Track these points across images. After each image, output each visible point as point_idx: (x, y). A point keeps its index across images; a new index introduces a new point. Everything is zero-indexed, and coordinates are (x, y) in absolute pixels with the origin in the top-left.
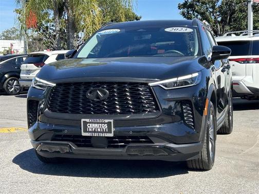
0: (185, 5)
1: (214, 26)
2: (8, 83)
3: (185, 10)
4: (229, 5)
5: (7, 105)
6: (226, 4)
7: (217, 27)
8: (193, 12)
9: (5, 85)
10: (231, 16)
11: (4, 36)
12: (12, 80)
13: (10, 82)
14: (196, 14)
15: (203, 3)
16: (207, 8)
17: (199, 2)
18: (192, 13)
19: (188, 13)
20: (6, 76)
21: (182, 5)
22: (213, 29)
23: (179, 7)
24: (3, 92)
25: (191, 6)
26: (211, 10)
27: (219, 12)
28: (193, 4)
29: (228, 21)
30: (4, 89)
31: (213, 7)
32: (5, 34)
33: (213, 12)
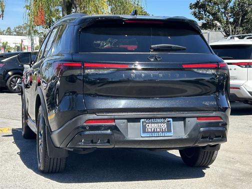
0: (196, 5)
1: (225, 27)
2: (12, 80)
3: (197, 10)
4: (241, 5)
5: (8, 103)
6: (239, 4)
7: (229, 27)
8: (205, 12)
9: (8, 83)
10: (243, 17)
11: (16, 31)
12: (15, 77)
13: (14, 79)
14: (208, 14)
15: (215, 3)
16: (219, 9)
17: (211, 3)
18: (203, 13)
19: (199, 13)
20: (10, 73)
21: (194, 5)
22: (225, 30)
23: (191, 7)
24: (6, 89)
25: (203, 6)
26: (223, 10)
27: (231, 13)
28: (205, 5)
29: (240, 22)
30: (6, 87)
31: (225, 8)
32: (17, 30)
33: (224, 13)
